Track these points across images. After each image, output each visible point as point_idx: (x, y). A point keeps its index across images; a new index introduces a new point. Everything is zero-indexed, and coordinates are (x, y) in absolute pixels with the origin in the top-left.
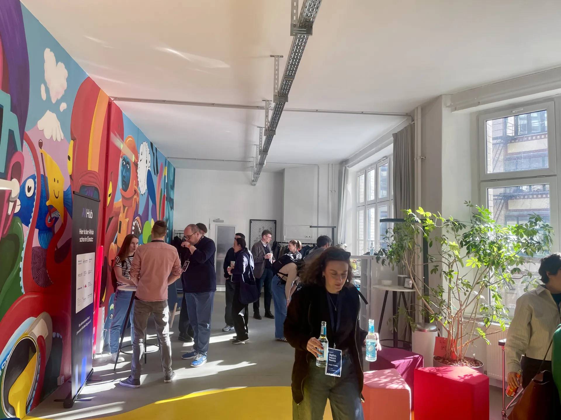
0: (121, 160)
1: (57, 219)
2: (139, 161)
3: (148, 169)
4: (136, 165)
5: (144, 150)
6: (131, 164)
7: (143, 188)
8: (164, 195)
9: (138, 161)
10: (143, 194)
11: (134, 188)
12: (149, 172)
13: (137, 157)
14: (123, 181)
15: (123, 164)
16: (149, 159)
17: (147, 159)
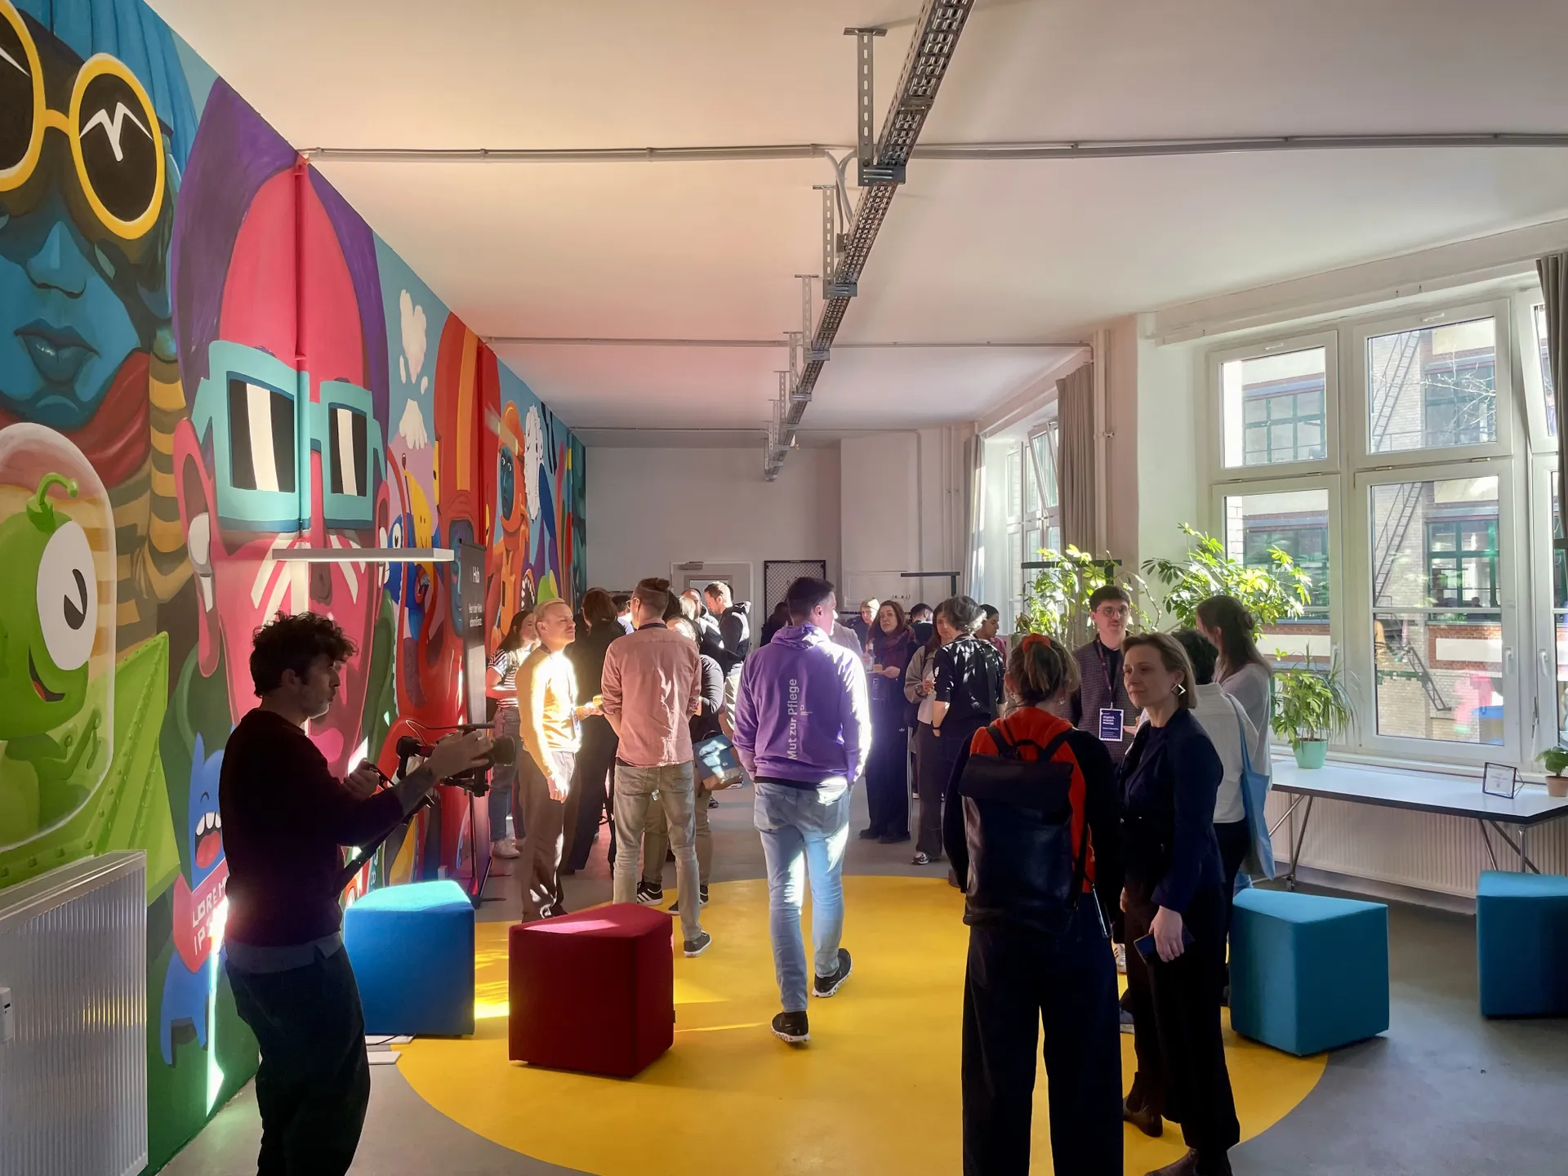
0: (499, 456)
1: (427, 586)
2: (526, 449)
3: (539, 462)
4: (521, 459)
5: (533, 423)
6: (515, 460)
7: (534, 508)
8: (569, 514)
9: (524, 452)
10: (534, 519)
11: (521, 510)
12: (542, 468)
13: (522, 444)
14: (504, 499)
15: (502, 463)
16: (540, 442)
17: (537, 442)
